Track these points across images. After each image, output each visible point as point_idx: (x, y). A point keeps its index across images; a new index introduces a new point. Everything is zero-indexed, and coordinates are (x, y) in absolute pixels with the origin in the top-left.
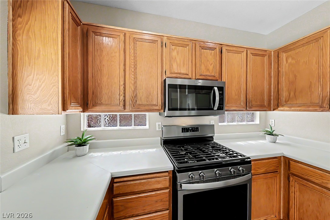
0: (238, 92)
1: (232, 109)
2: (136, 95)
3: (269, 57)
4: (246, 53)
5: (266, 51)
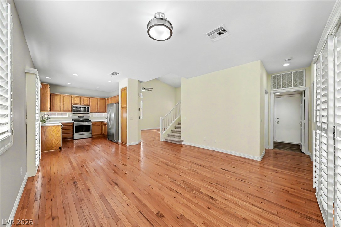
0: (95, 108)
1: (93, 112)
2: (64, 108)
3: (105, 100)
4: (98, 99)
5: (104, 98)
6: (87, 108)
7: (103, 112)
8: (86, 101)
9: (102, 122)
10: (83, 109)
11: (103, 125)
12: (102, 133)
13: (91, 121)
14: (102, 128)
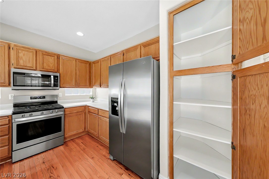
0: (71, 78)
4: (76, 61)
5: (88, 62)
8: (50, 63)
11: (88, 113)
12: (85, 128)
13: (63, 108)
14: (86, 119)
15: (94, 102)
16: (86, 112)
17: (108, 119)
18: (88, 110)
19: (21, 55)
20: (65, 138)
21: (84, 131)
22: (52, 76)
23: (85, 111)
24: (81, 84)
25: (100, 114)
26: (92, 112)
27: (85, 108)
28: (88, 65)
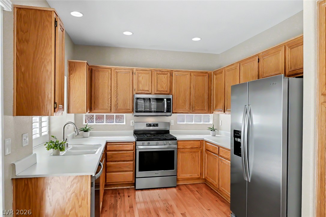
0: (184, 100)
1: (179, 112)
2: (118, 103)
3: (210, 76)
4: (191, 75)
5: (207, 73)
6: (165, 100)
7: (202, 110)
8: (163, 83)
9: (202, 141)
10: (154, 105)
11: (205, 151)
12: (201, 174)
13: (176, 139)
14: (203, 160)
15: (215, 136)
16: (202, 150)
17: (230, 162)
18: (205, 147)
19: (140, 79)
20: (177, 180)
21: (199, 178)
22: (165, 99)
23: (201, 148)
24: (196, 108)
25: (222, 155)
26: (211, 150)
27: (202, 144)
28: (206, 78)
